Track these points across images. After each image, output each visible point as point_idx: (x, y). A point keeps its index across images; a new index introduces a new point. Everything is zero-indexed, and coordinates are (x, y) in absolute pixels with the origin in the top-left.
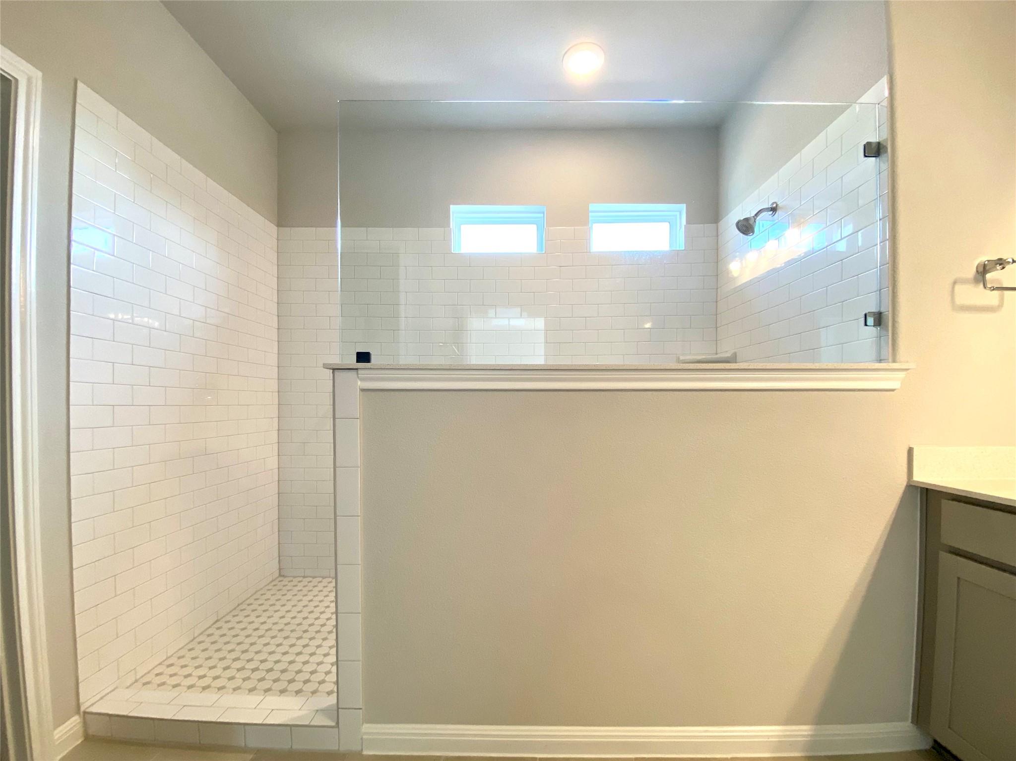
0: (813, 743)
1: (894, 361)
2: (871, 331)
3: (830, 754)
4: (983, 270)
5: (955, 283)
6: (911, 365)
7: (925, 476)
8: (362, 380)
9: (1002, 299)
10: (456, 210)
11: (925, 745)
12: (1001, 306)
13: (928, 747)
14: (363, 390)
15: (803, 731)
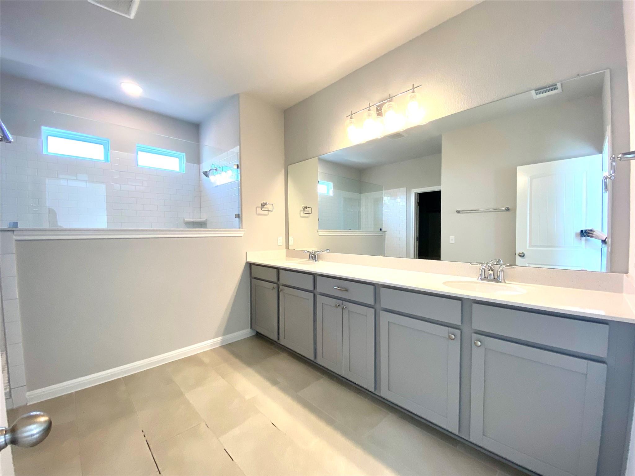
0: (222, 341)
1: (242, 229)
2: (237, 219)
3: (229, 343)
4: (263, 205)
5: (257, 208)
6: (245, 230)
7: (251, 260)
8: (16, 236)
9: (268, 213)
10: (45, 129)
11: (254, 334)
12: (268, 214)
13: (255, 334)
14: (16, 240)
15: (220, 339)
